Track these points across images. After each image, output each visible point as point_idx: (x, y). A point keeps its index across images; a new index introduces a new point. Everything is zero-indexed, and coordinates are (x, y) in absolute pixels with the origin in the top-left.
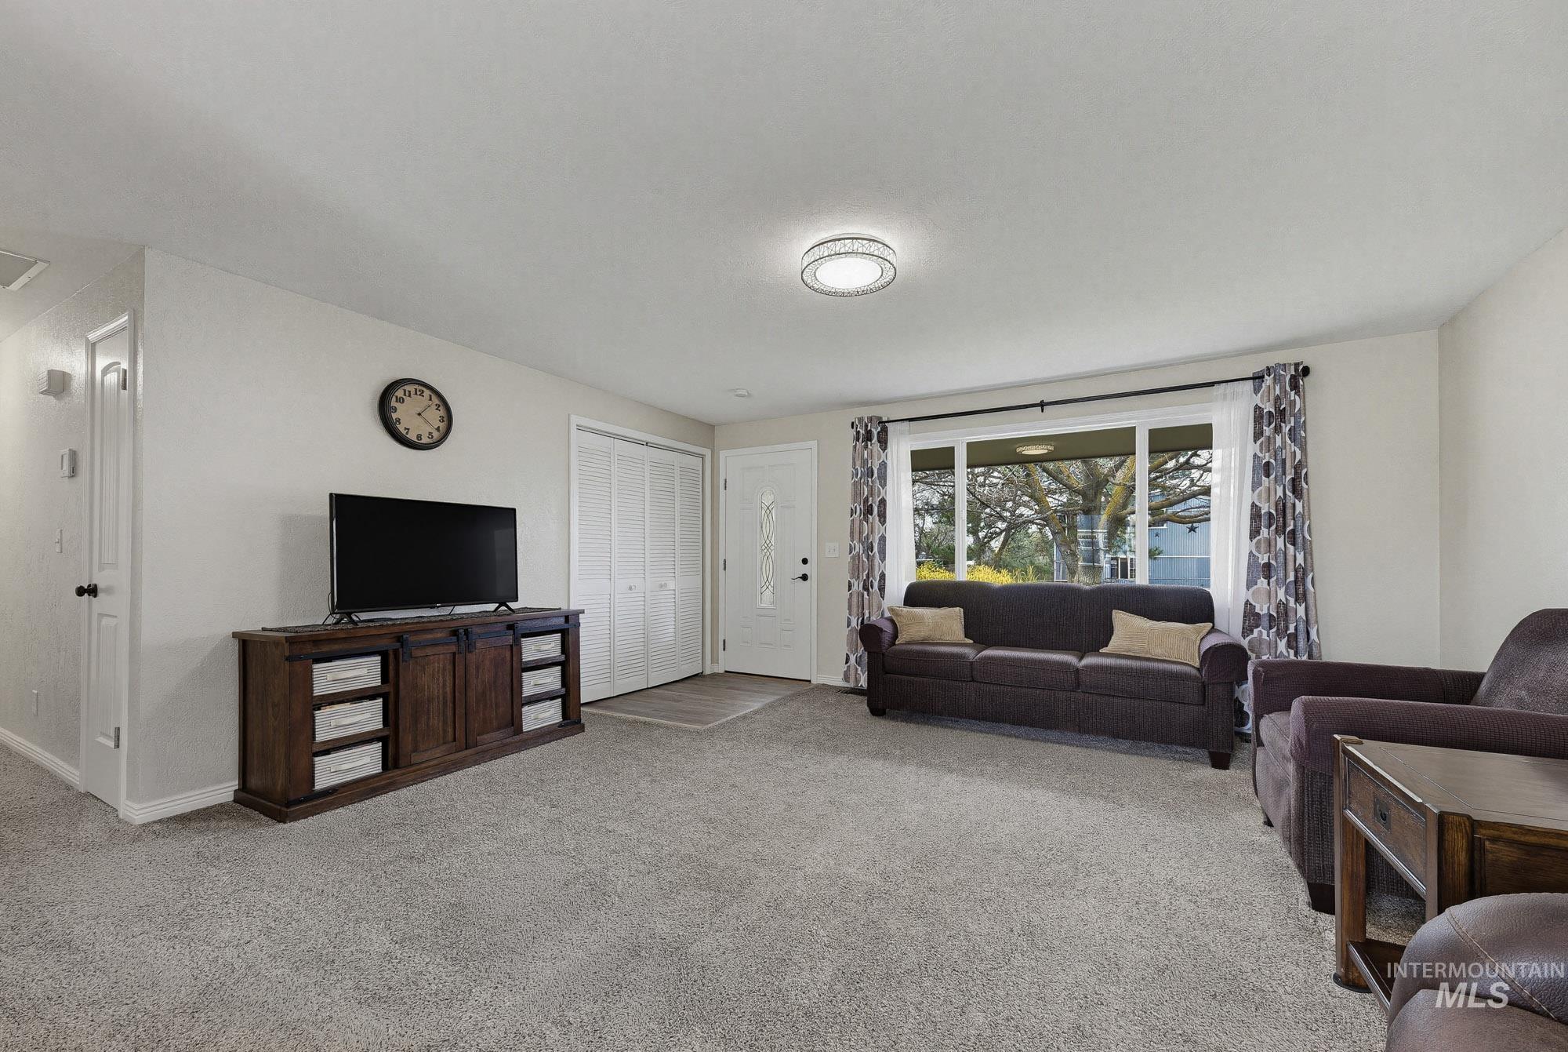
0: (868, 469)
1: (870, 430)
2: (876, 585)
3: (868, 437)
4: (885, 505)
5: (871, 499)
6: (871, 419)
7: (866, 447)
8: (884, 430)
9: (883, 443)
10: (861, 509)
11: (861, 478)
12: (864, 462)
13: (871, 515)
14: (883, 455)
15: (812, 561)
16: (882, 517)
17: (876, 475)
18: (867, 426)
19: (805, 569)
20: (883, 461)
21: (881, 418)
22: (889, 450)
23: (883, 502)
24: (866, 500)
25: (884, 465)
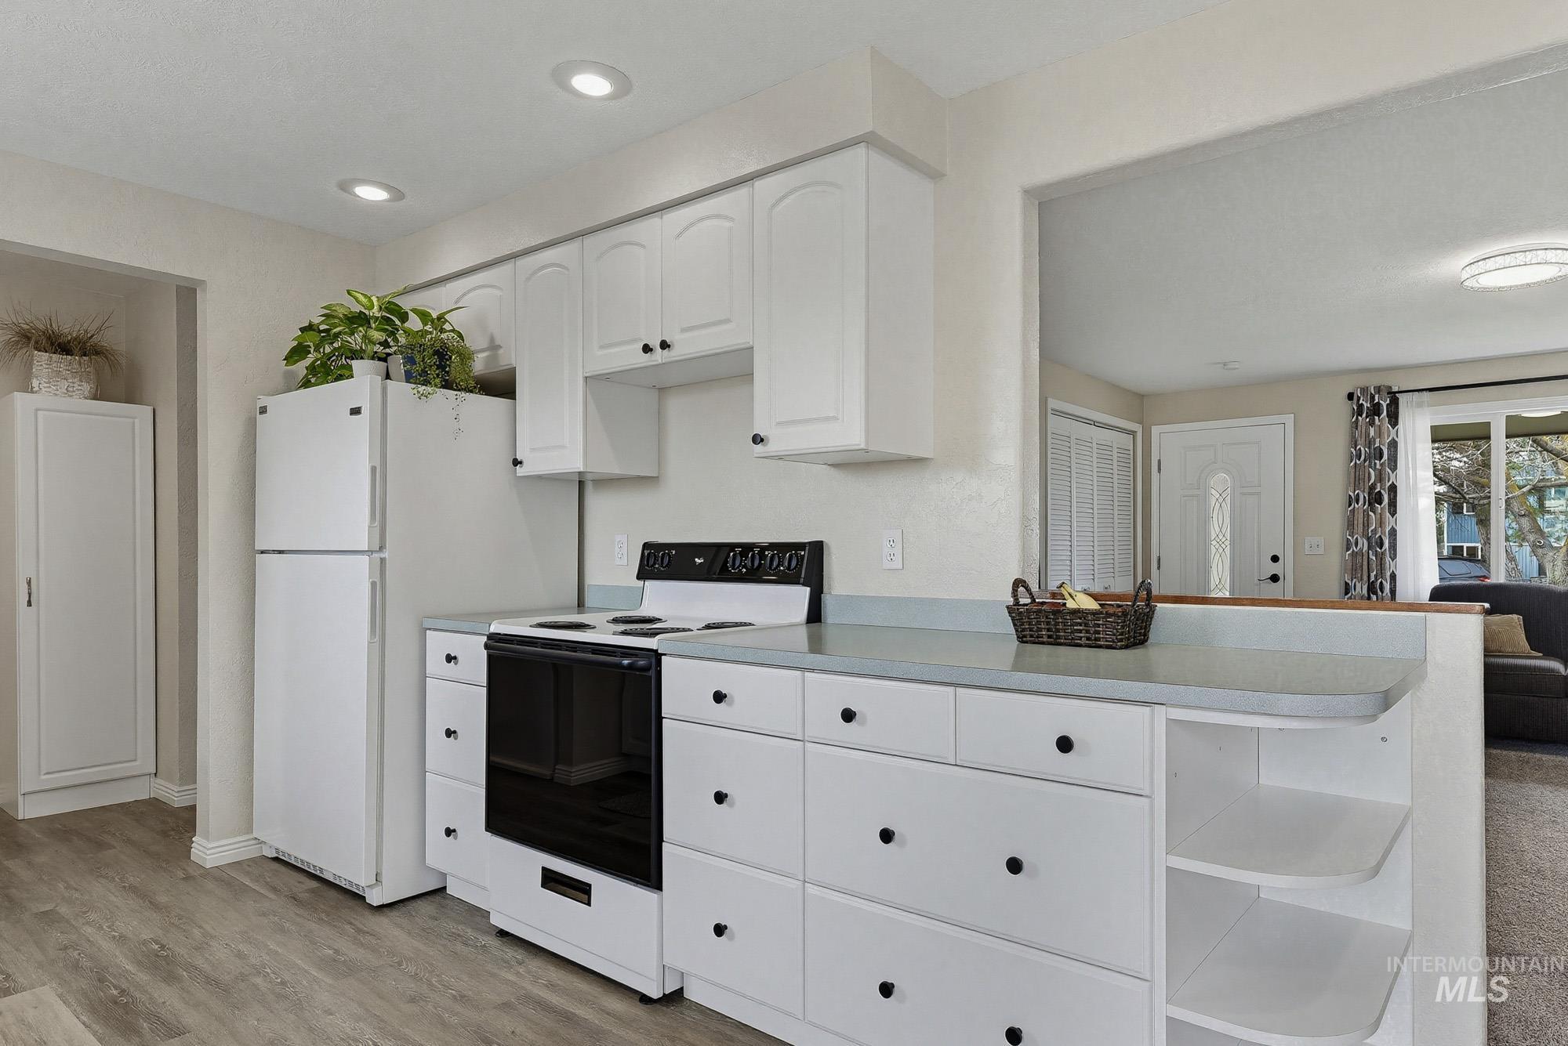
0: (1375, 449)
1: (1378, 403)
2: (1387, 586)
3: (1376, 410)
4: (1396, 492)
5: (1379, 484)
6: (1378, 390)
7: (1372, 423)
8: (1394, 403)
9: (1394, 418)
10: (1364, 497)
11: (1365, 461)
12: (1370, 443)
13: (1380, 504)
14: (1393, 432)
15: (1288, 559)
16: (1393, 504)
17: (1385, 457)
18: (1373, 398)
19: (1275, 568)
20: (1393, 439)
21: (1391, 387)
22: (1400, 426)
23: (1393, 489)
24: (1372, 487)
25: (1394, 445)
